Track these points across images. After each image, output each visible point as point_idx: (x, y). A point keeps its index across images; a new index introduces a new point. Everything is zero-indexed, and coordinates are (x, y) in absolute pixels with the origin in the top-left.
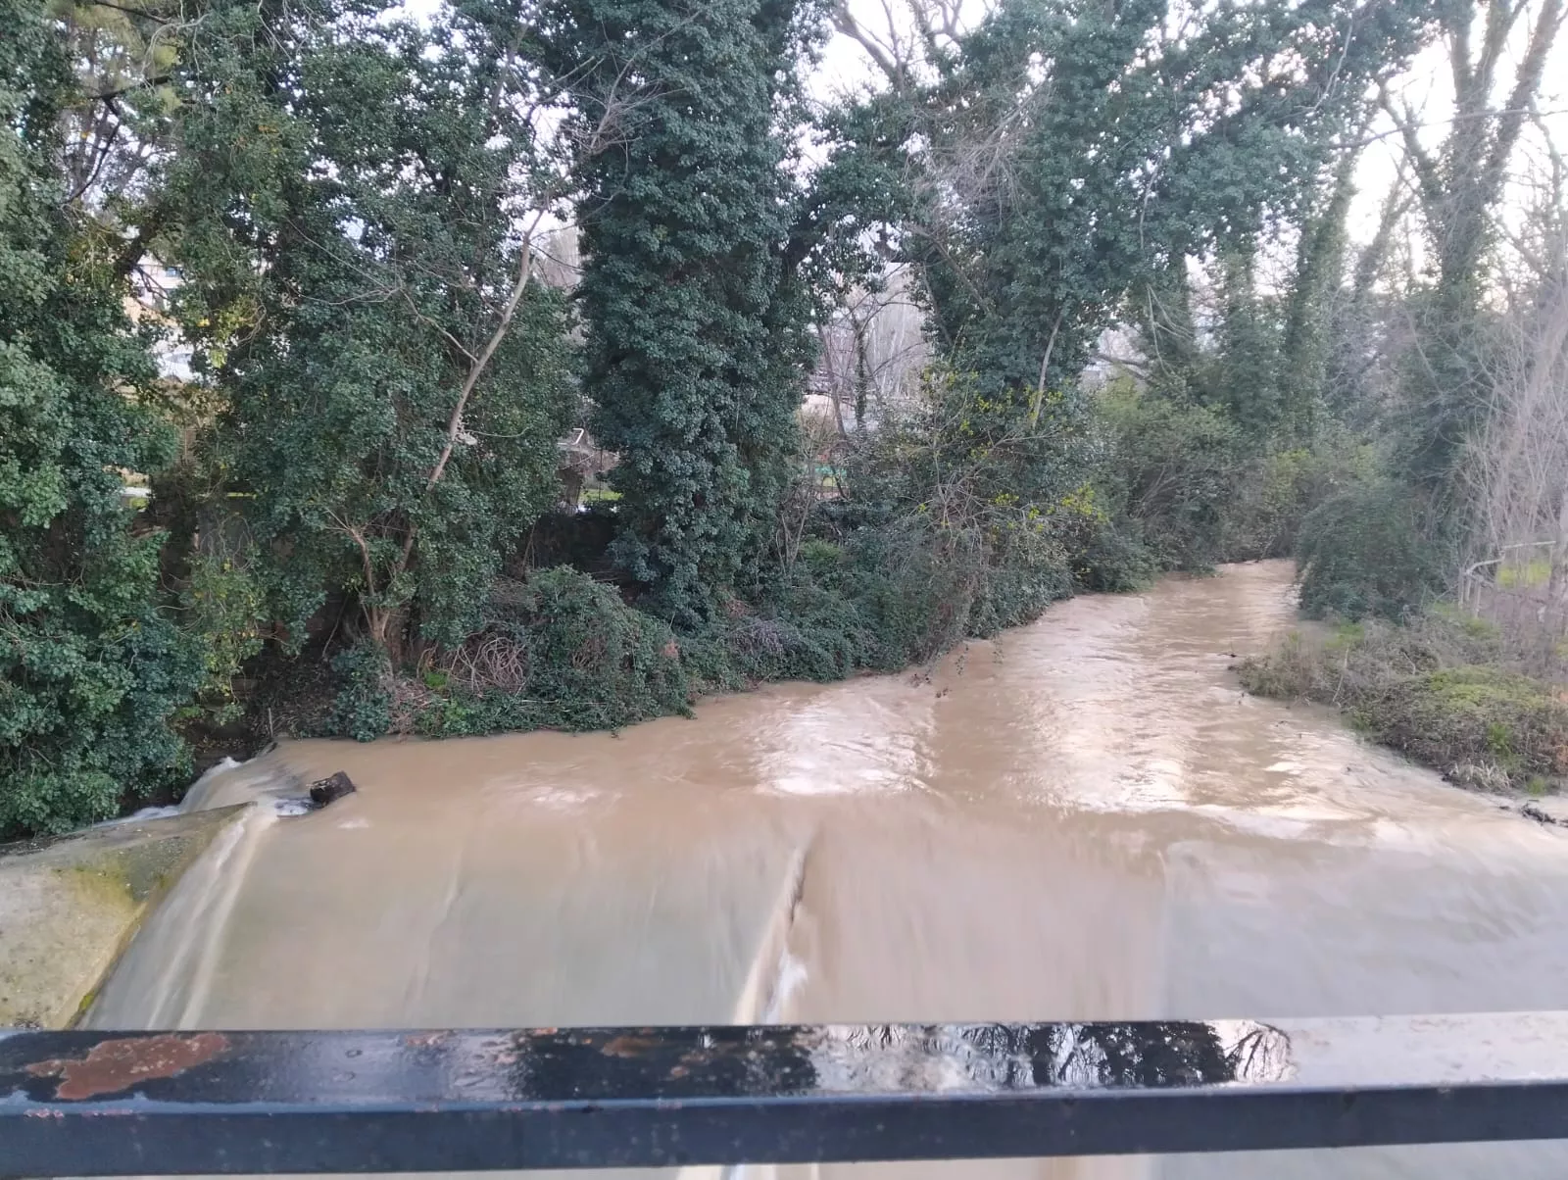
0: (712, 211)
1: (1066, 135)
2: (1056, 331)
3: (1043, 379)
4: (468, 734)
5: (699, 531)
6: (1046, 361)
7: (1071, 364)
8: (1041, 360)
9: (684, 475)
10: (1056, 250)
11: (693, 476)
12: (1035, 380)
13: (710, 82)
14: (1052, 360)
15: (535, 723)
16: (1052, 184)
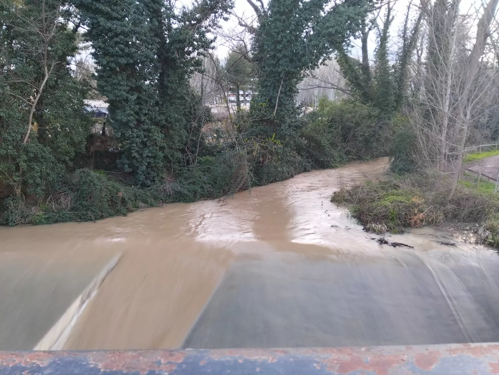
0: (122, 50)
1: (278, 15)
2: (282, 82)
3: (278, 99)
4: (46, 223)
5: (145, 155)
6: (279, 93)
7: (288, 93)
8: (278, 92)
9: (133, 137)
10: (278, 55)
11: (137, 137)
12: (275, 99)
13: (115, 8)
14: (281, 93)
15: (71, 219)
16: (275, 32)
